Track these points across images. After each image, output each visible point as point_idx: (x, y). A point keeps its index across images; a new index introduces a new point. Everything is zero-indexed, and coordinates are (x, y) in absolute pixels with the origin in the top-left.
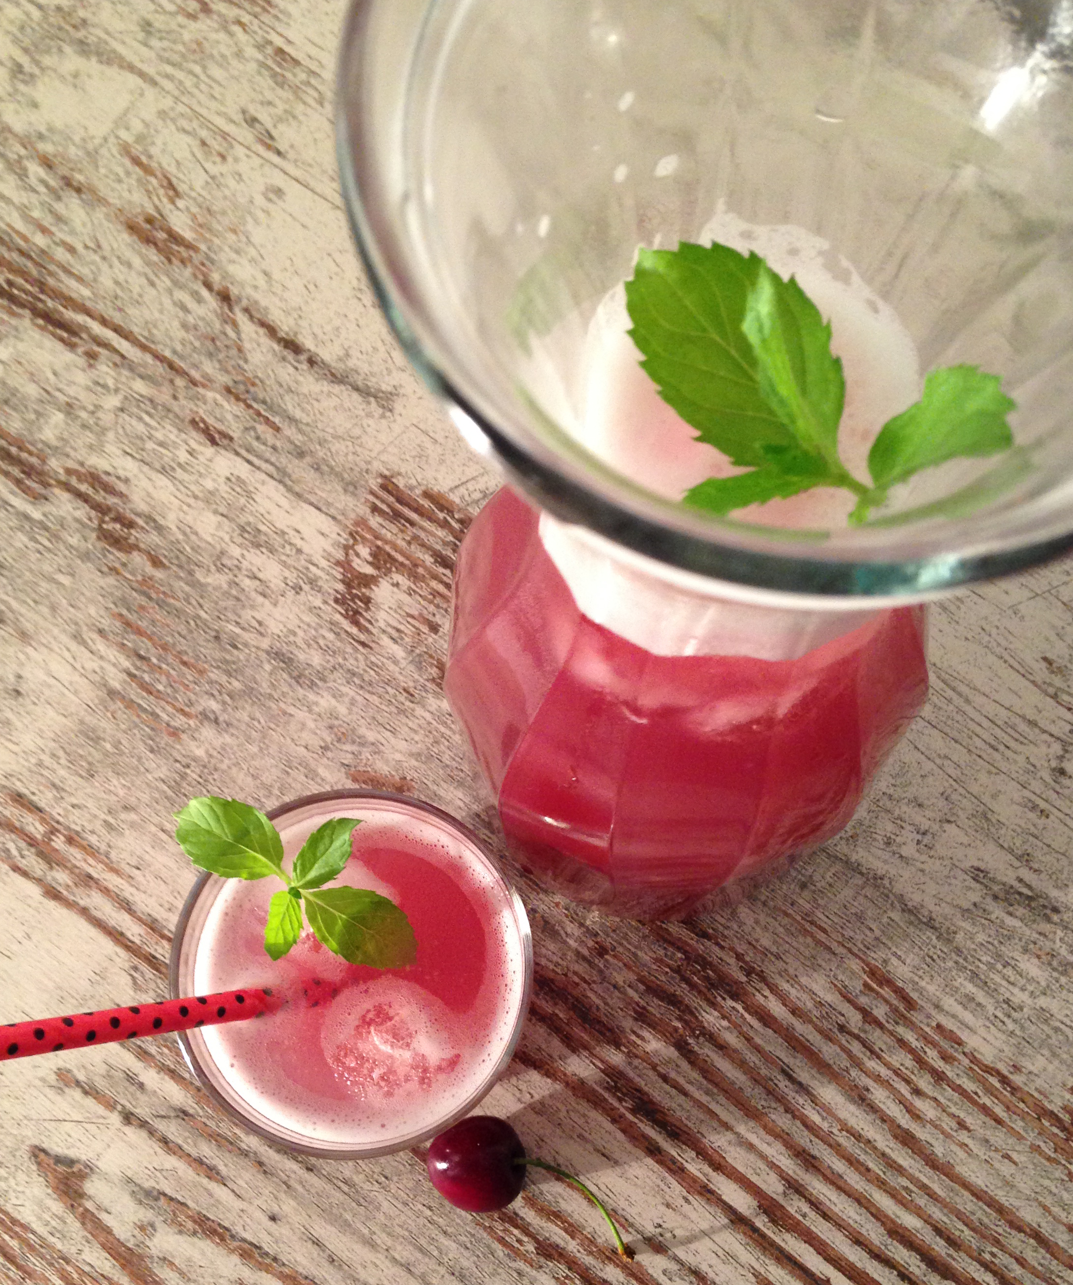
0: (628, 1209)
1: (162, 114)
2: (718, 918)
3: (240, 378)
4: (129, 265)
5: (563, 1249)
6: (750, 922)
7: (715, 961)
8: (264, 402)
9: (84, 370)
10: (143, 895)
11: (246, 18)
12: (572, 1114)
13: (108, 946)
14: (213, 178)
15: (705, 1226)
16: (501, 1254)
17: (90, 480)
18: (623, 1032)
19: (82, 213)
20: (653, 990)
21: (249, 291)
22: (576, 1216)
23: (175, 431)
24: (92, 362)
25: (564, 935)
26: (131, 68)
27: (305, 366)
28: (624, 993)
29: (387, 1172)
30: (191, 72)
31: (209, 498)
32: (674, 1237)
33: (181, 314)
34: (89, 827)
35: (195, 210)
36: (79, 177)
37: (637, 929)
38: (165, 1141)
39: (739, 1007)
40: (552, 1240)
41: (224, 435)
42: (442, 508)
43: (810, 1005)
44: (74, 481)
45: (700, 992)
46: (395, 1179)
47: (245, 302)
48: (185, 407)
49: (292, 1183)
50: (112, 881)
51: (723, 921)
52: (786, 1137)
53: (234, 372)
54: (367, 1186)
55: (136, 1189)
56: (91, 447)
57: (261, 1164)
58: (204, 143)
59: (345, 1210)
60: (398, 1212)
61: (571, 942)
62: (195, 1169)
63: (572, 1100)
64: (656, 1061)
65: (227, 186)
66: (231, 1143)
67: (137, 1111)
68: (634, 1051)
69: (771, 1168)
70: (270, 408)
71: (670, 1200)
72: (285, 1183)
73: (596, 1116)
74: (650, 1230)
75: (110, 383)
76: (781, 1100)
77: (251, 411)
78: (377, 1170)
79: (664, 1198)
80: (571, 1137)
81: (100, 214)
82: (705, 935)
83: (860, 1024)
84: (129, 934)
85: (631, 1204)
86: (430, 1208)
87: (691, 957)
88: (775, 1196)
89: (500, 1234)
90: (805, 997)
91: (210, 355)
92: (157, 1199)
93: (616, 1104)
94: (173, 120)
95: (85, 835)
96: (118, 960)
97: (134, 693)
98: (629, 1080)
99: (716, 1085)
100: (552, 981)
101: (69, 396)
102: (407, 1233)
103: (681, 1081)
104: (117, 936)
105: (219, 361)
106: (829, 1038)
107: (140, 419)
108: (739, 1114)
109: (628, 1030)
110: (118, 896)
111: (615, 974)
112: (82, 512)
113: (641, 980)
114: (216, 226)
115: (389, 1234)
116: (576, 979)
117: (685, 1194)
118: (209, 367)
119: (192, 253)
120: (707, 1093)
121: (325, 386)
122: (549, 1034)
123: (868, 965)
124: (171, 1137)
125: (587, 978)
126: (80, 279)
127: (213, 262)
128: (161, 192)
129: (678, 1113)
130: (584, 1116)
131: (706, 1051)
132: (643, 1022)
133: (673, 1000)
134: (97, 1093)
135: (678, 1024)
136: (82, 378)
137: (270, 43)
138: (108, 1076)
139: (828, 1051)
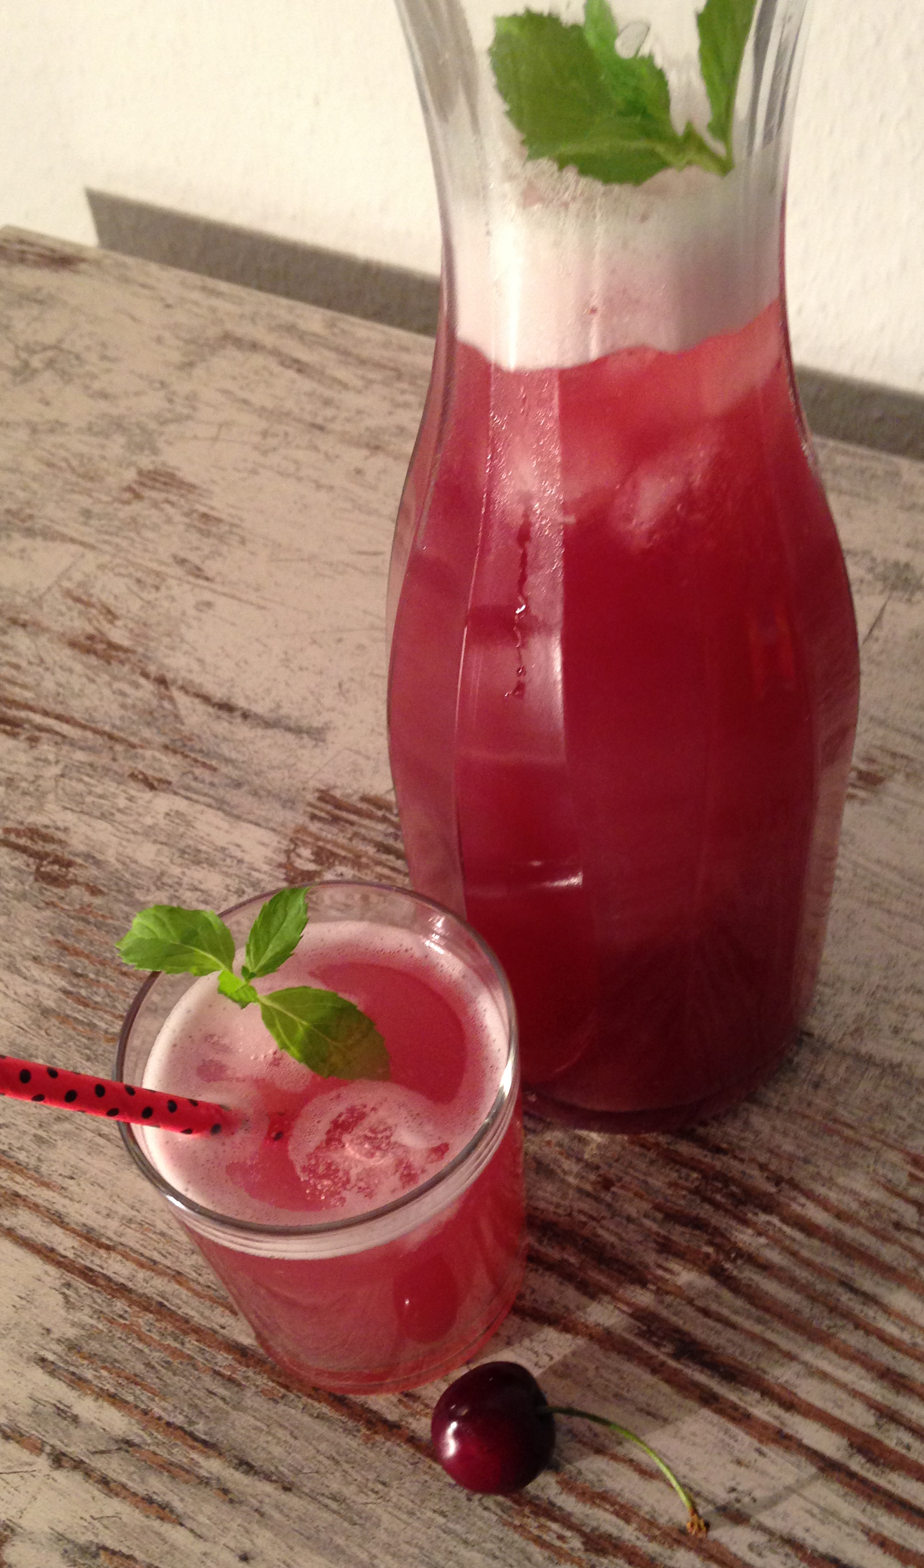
0: (691, 1475)
1: (102, 567)
2: (729, 1130)
3: (176, 737)
4: (71, 671)
5: (618, 1538)
6: (766, 1129)
7: (737, 1176)
8: (201, 751)
9: (25, 751)
10: (77, 1206)
11: (173, 498)
12: (602, 1371)
13: (35, 1265)
14: (149, 602)
15: (790, 1480)
16: (541, 1559)
17: (30, 834)
18: (647, 1267)
19: (27, 641)
20: (672, 1216)
21: (183, 673)
22: (627, 1495)
23: (115, 785)
24: (33, 744)
25: (562, 1175)
26: (73, 541)
27: (239, 720)
28: (641, 1225)
29: (385, 1477)
30: (126, 537)
31: (149, 833)
32: (755, 1501)
33: (120, 699)
34: (16, 1144)
35: (131, 625)
36: (24, 617)
37: (641, 1155)
38: (105, 1482)
39: (775, 1220)
40: (602, 1530)
41: (160, 781)
42: (380, 808)
43: (854, 1206)
44: (12, 838)
45: (727, 1211)
46: (395, 1484)
47: (180, 683)
48: (125, 765)
49: (266, 1508)
50: (42, 1195)
51: (736, 1133)
52: (863, 1357)
53: (171, 733)
54: (361, 1499)
55: (69, 1547)
56: (31, 809)
57: (225, 1491)
58: (139, 581)
59: (336, 1533)
60: (403, 1526)
61: (571, 1180)
62: (143, 1511)
63: (600, 1354)
64: (692, 1294)
65: (161, 606)
66: (188, 1472)
67: (69, 1450)
68: (664, 1287)
69: (854, 1397)
70: (207, 754)
71: (742, 1456)
72: (256, 1510)
73: (631, 1369)
74: (722, 1496)
75: (51, 757)
76: (847, 1315)
77: (188, 760)
78: (371, 1476)
79: (731, 1453)
80: (605, 1399)
81: (43, 640)
82: (717, 1150)
83: (916, 1218)
84: (61, 1249)
85: (693, 1469)
86: (443, 1514)
87: (709, 1175)
88: (866, 1430)
89: (536, 1532)
90: (847, 1199)
91: (149, 724)
92: (95, 1556)
93: (653, 1351)
94: (112, 569)
95: (12, 1153)
96: (46, 1279)
97: (70, 1007)
98: (664, 1321)
99: (767, 1310)
100: (555, 1224)
101: (10, 772)
102: (417, 1551)
103: (725, 1312)
104: (47, 1253)
105: (158, 728)
106: (885, 1238)
107: (81, 780)
108: (801, 1339)
109: (651, 1264)
110: (48, 1210)
111: (626, 1206)
112: (20, 860)
113: (657, 1207)
114: (152, 634)
115: (394, 1555)
116: (583, 1218)
117: (757, 1444)
118: (147, 733)
119: (129, 655)
120: (759, 1321)
121: (259, 732)
122: (561, 1284)
123: (908, 1154)
124: (112, 1475)
125: (595, 1214)
126: (24, 686)
127: (149, 658)
128: (101, 617)
129: (730, 1351)
130: (618, 1371)
131: (748, 1274)
132: (669, 1252)
133: (698, 1224)
134: (22, 1435)
135: (710, 1250)
136: (23, 758)
137: (196, 511)
138: (35, 1413)
139: (888, 1253)
